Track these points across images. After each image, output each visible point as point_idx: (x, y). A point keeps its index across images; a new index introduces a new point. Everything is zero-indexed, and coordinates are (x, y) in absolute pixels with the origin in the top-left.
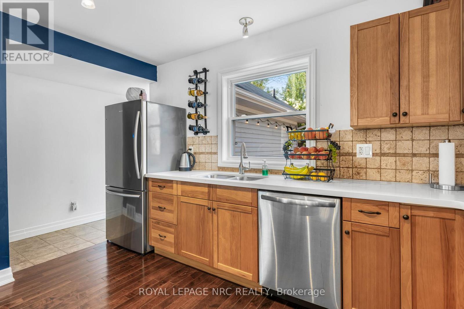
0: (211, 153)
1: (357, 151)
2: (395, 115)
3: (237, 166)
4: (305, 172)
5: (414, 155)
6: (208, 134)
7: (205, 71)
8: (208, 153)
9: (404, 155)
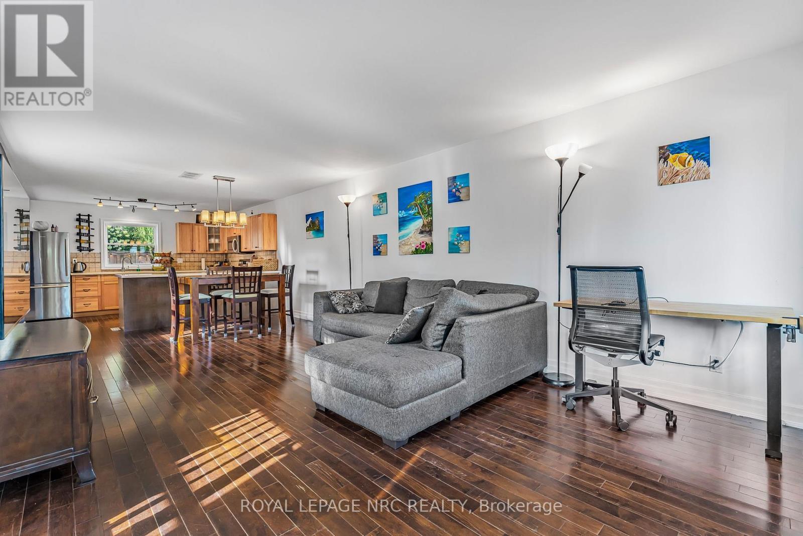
0: (95, 262)
1: (178, 261)
2: (192, 251)
3: (121, 268)
5: (195, 262)
6: (91, 252)
7: (89, 215)
8: (91, 262)
9: (192, 262)
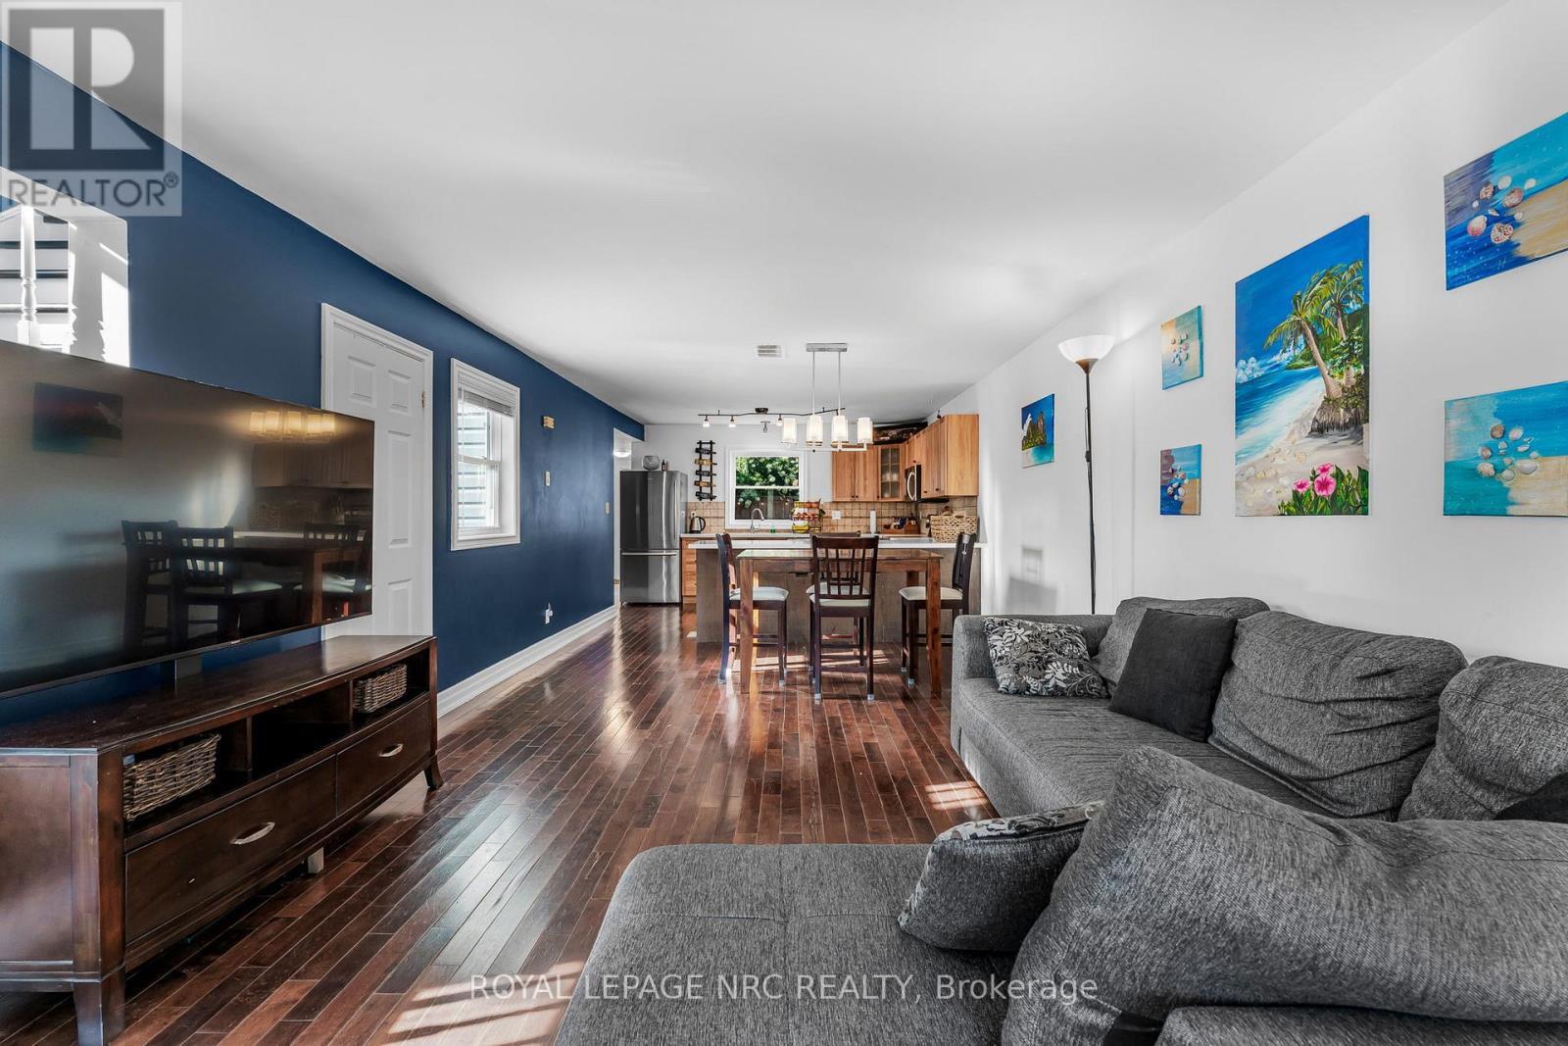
0: (717, 517)
1: (833, 515)
2: (854, 497)
3: (749, 527)
4: (807, 528)
5: (860, 517)
6: (713, 501)
7: (711, 443)
8: (712, 517)
9: (856, 517)
